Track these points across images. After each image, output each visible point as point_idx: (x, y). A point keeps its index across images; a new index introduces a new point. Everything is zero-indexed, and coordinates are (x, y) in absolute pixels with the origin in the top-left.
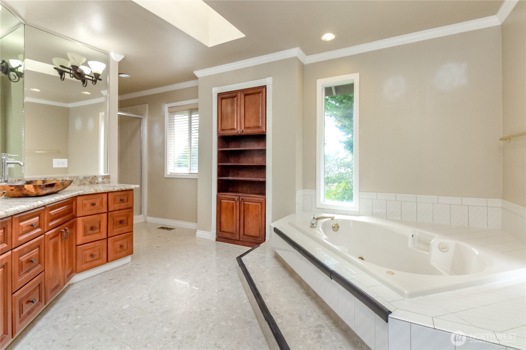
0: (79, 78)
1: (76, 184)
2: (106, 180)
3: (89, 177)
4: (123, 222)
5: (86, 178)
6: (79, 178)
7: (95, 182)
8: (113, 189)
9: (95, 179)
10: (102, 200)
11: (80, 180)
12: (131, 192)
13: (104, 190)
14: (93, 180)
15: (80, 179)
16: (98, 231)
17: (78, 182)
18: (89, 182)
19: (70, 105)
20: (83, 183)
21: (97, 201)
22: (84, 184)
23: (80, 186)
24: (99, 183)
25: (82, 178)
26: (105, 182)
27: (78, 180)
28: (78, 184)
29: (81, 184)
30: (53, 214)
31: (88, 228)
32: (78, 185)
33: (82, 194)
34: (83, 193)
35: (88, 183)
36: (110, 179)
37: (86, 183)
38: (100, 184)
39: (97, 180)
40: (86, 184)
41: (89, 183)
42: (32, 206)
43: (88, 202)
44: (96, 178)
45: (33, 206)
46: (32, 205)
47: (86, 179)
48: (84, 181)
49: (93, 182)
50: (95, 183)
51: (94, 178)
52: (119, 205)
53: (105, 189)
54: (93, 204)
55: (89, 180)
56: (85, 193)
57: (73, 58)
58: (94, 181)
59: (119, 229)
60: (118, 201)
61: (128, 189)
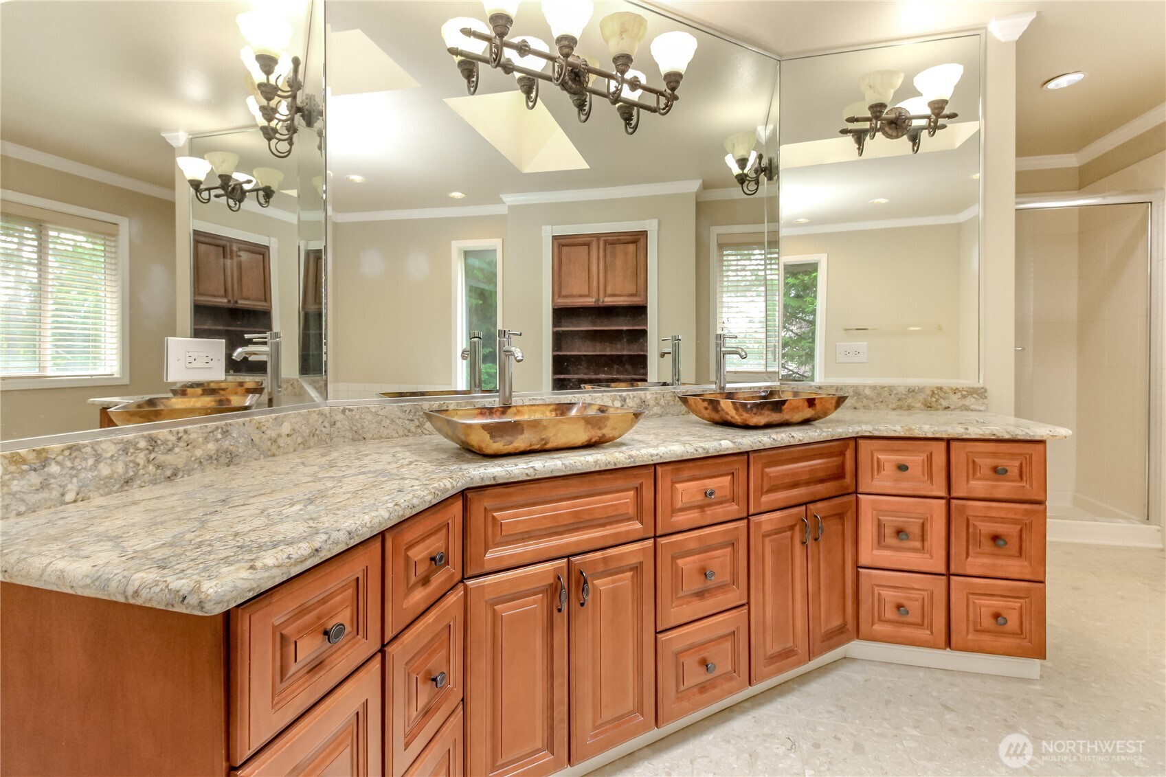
0: (894, 134)
1: (888, 405)
2: (973, 400)
3: (922, 390)
4: (1001, 543)
5: (913, 391)
6: (895, 392)
7: (941, 405)
8: (963, 431)
9: (939, 395)
10: (930, 458)
11: (899, 396)
12: (1041, 446)
13: (932, 430)
14: (934, 399)
15: (897, 394)
16: (918, 544)
17: (894, 402)
18: (922, 403)
19: (962, 217)
20: (906, 404)
21: (915, 460)
22: (909, 408)
23: (898, 412)
24: (952, 407)
25: (903, 391)
26: (972, 407)
27: (893, 396)
28: (894, 406)
29: (900, 408)
30: (774, 474)
31: (889, 531)
32: (894, 409)
33: (867, 434)
34: (870, 432)
35: (919, 405)
36: (986, 397)
37: (913, 404)
38: (954, 409)
39: (944, 399)
40: (913, 407)
41: (923, 407)
42: (700, 450)
43: (889, 459)
44: (942, 394)
45: (704, 449)
46: (701, 447)
47: (913, 394)
48: (910, 400)
49: (934, 404)
50: (939, 407)
51: (936, 392)
52: (989, 483)
53: (936, 429)
54: (902, 468)
55: (921, 397)
56: (877, 434)
57: (870, 86)
58: (936, 401)
59: (986, 560)
60: (986, 471)
61: (1020, 437)
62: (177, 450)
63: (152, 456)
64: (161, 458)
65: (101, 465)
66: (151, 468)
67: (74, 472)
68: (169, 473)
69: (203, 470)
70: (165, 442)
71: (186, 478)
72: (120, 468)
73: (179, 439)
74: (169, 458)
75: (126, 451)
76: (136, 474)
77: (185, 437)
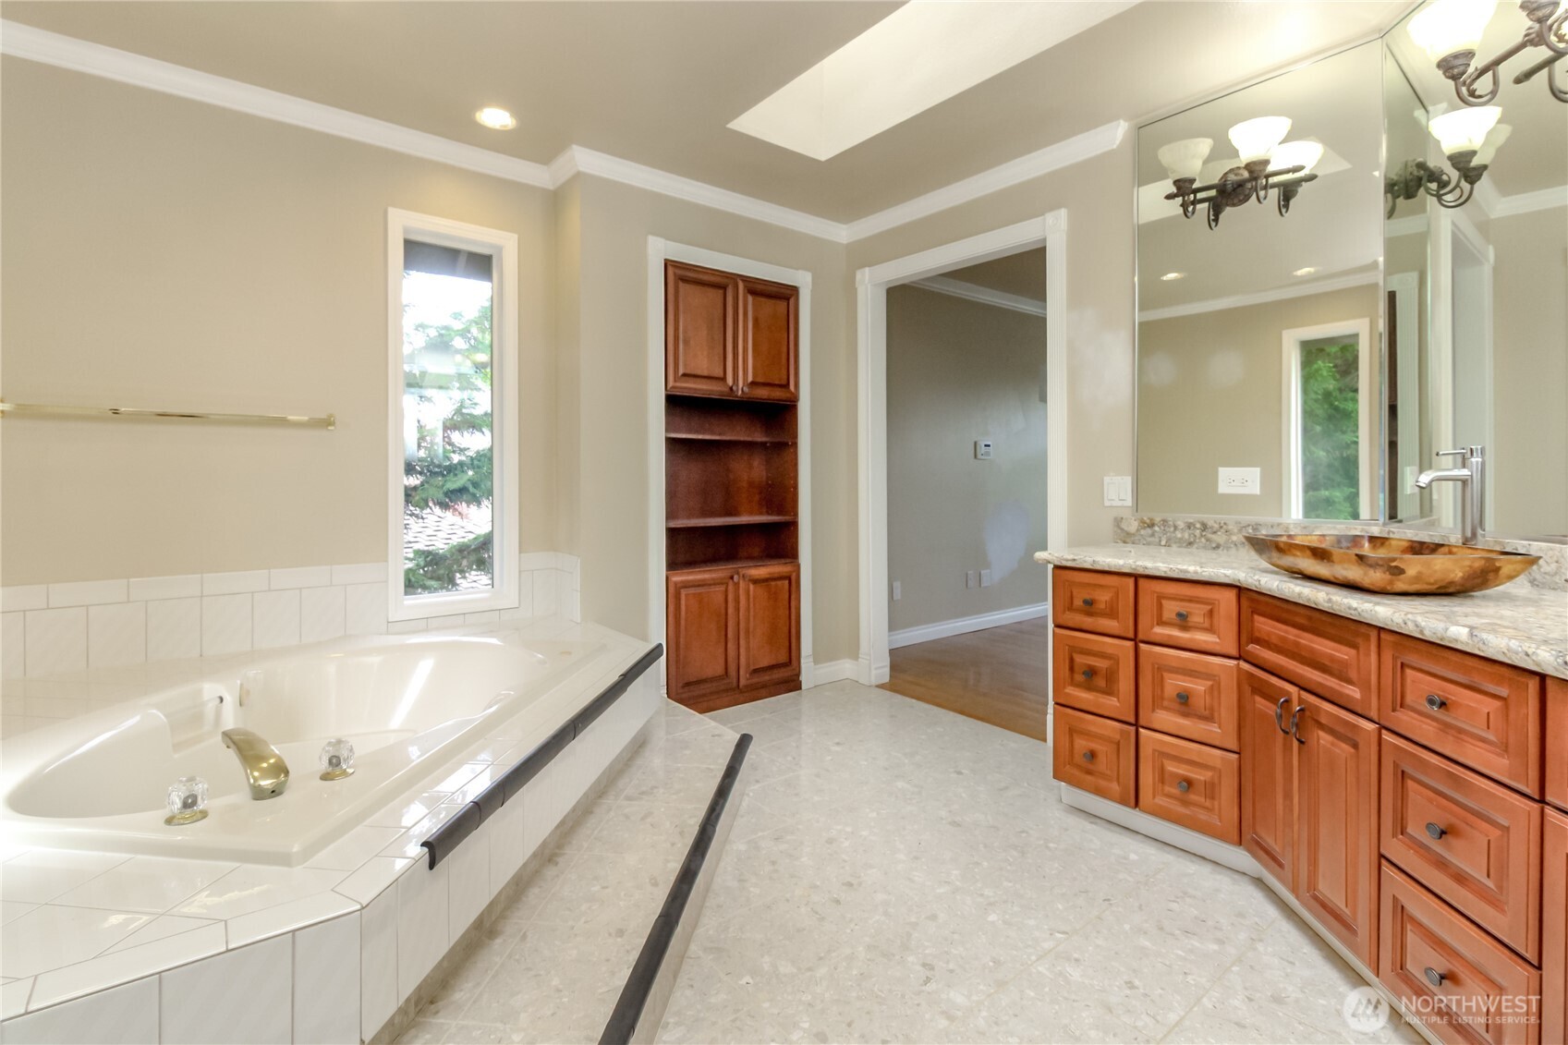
62: (1219, 533)
63: (1204, 533)
64: (1210, 536)
65: (1177, 532)
66: (1203, 540)
67: (1165, 532)
68: (1214, 545)
69: (1237, 550)
70: (1212, 527)
71: (1225, 551)
72: (1186, 536)
73: (1221, 527)
74: (1213, 537)
75: (1189, 528)
76: (1195, 540)
77: (1225, 527)
